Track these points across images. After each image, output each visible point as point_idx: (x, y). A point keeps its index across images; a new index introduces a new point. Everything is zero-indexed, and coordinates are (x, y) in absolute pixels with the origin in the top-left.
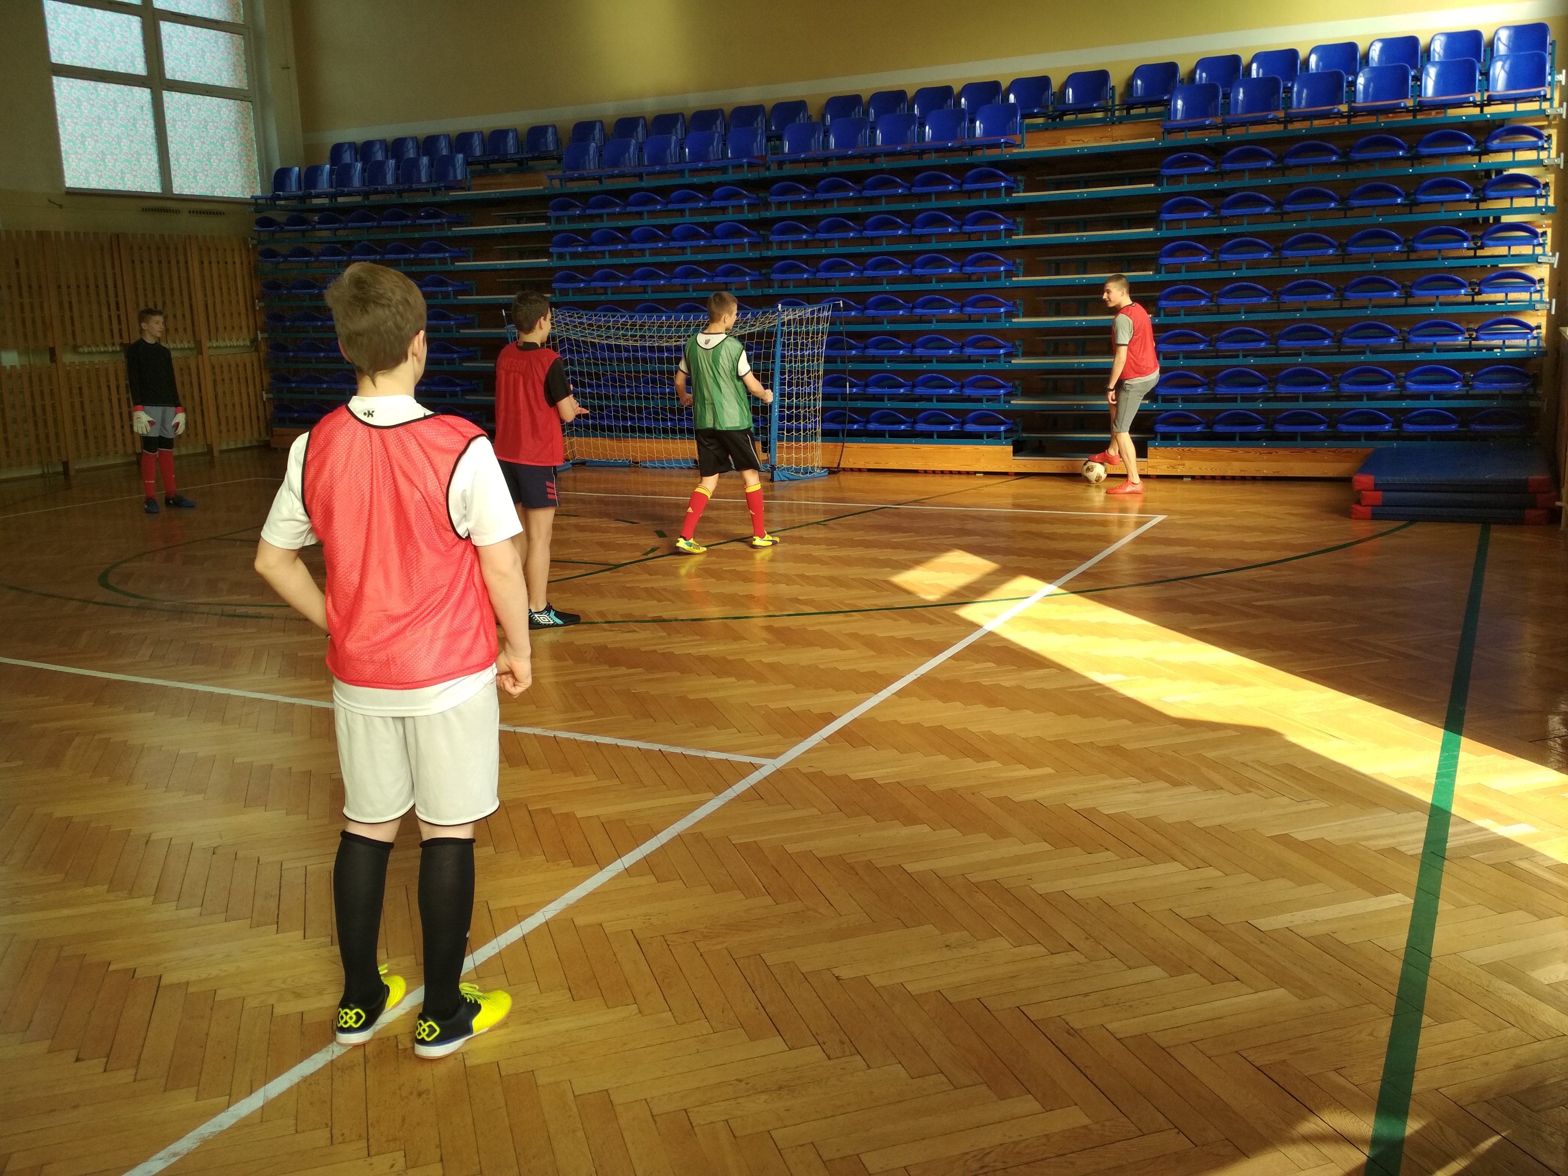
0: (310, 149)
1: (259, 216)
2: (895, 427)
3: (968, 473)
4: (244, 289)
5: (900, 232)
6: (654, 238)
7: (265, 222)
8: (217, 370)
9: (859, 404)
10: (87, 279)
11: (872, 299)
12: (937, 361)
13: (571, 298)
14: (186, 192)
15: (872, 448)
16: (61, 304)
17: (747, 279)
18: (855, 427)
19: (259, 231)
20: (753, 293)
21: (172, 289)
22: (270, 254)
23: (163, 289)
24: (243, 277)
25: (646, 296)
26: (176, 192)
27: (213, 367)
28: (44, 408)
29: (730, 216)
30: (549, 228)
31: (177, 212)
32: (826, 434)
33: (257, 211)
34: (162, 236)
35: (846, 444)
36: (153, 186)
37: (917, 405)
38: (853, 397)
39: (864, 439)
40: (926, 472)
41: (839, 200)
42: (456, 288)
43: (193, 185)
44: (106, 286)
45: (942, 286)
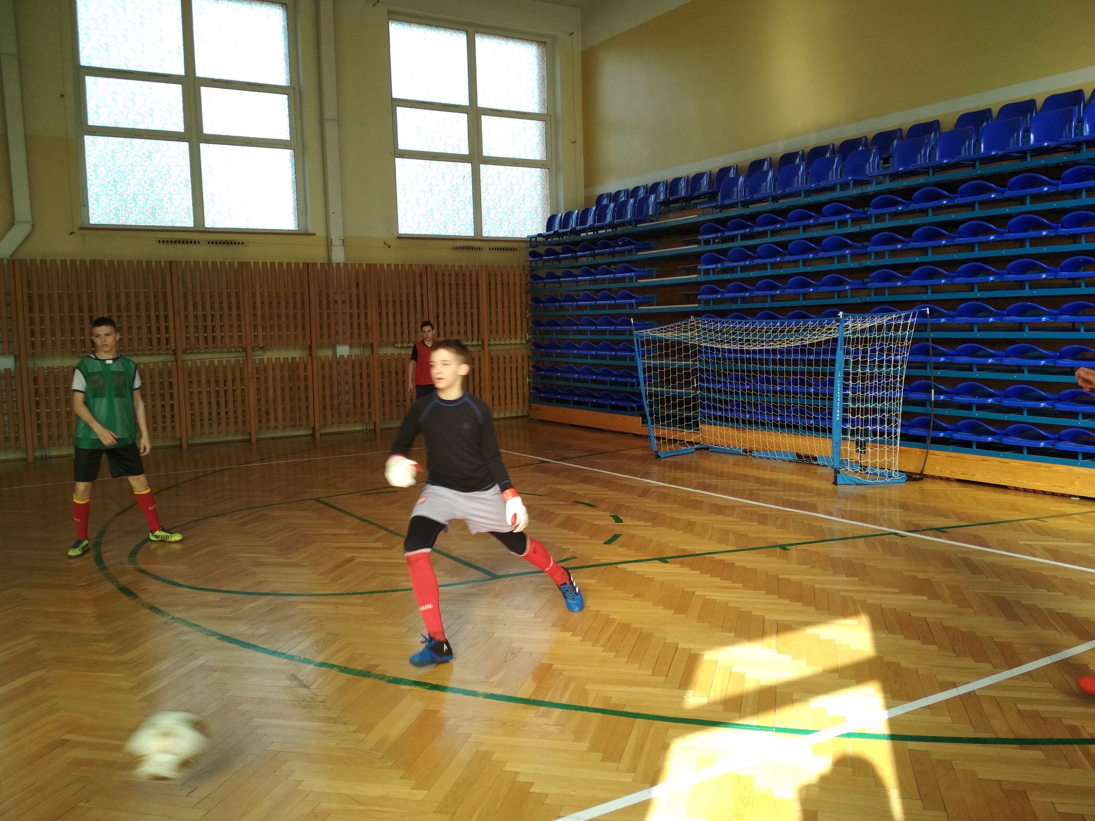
0: (587, 199)
1: (532, 249)
2: (981, 439)
3: (1063, 495)
4: (521, 303)
5: (992, 238)
6: (773, 253)
7: (534, 254)
8: (495, 361)
9: (947, 412)
10: (401, 296)
11: (962, 306)
12: (1030, 372)
13: (712, 307)
14: (493, 235)
15: (959, 457)
16: (380, 314)
17: (847, 288)
18: (942, 434)
19: (531, 261)
20: (852, 301)
21: (465, 303)
22: (536, 278)
23: (458, 304)
24: (521, 294)
25: (766, 305)
26: (485, 236)
27: (492, 359)
28: (361, 385)
29: (837, 230)
30: (700, 250)
31: (480, 249)
32: (906, 438)
33: (531, 246)
34: (460, 267)
35: (931, 451)
36: (470, 232)
37: (1006, 417)
38: (938, 404)
39: (951, 447)
40: (1016, 489)
41: (934, 209)
42: (638, 301)
43: (498, 230)
44: (415, 302)
45: (1035, 293)
